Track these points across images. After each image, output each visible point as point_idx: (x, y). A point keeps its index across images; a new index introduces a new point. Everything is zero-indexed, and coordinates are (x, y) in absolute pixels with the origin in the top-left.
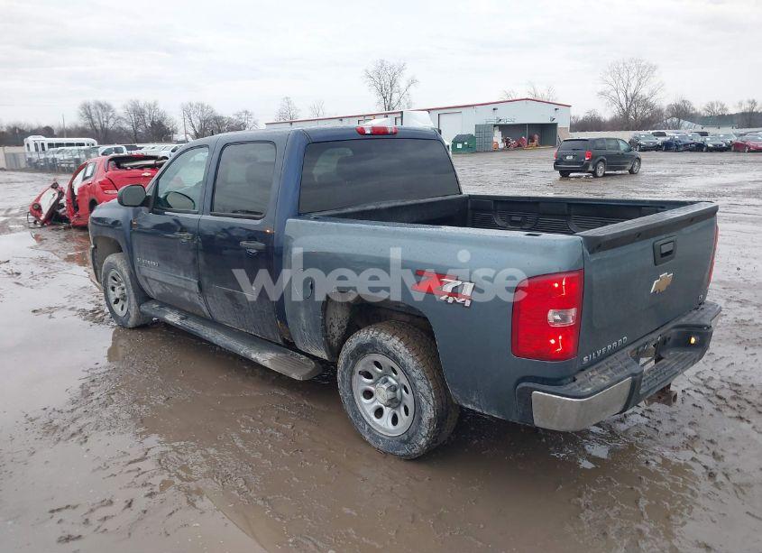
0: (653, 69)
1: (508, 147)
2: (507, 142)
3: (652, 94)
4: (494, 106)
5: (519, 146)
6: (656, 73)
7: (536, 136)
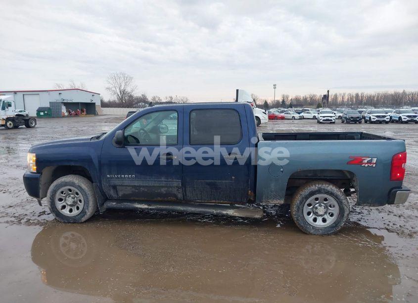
0: (131, 78)
1: (70, 115)
2: (69, 112)
3: (132, 91)
4: (60, 92)
5: (76, 115)
6: (133, 80)
7: (85, 110)
